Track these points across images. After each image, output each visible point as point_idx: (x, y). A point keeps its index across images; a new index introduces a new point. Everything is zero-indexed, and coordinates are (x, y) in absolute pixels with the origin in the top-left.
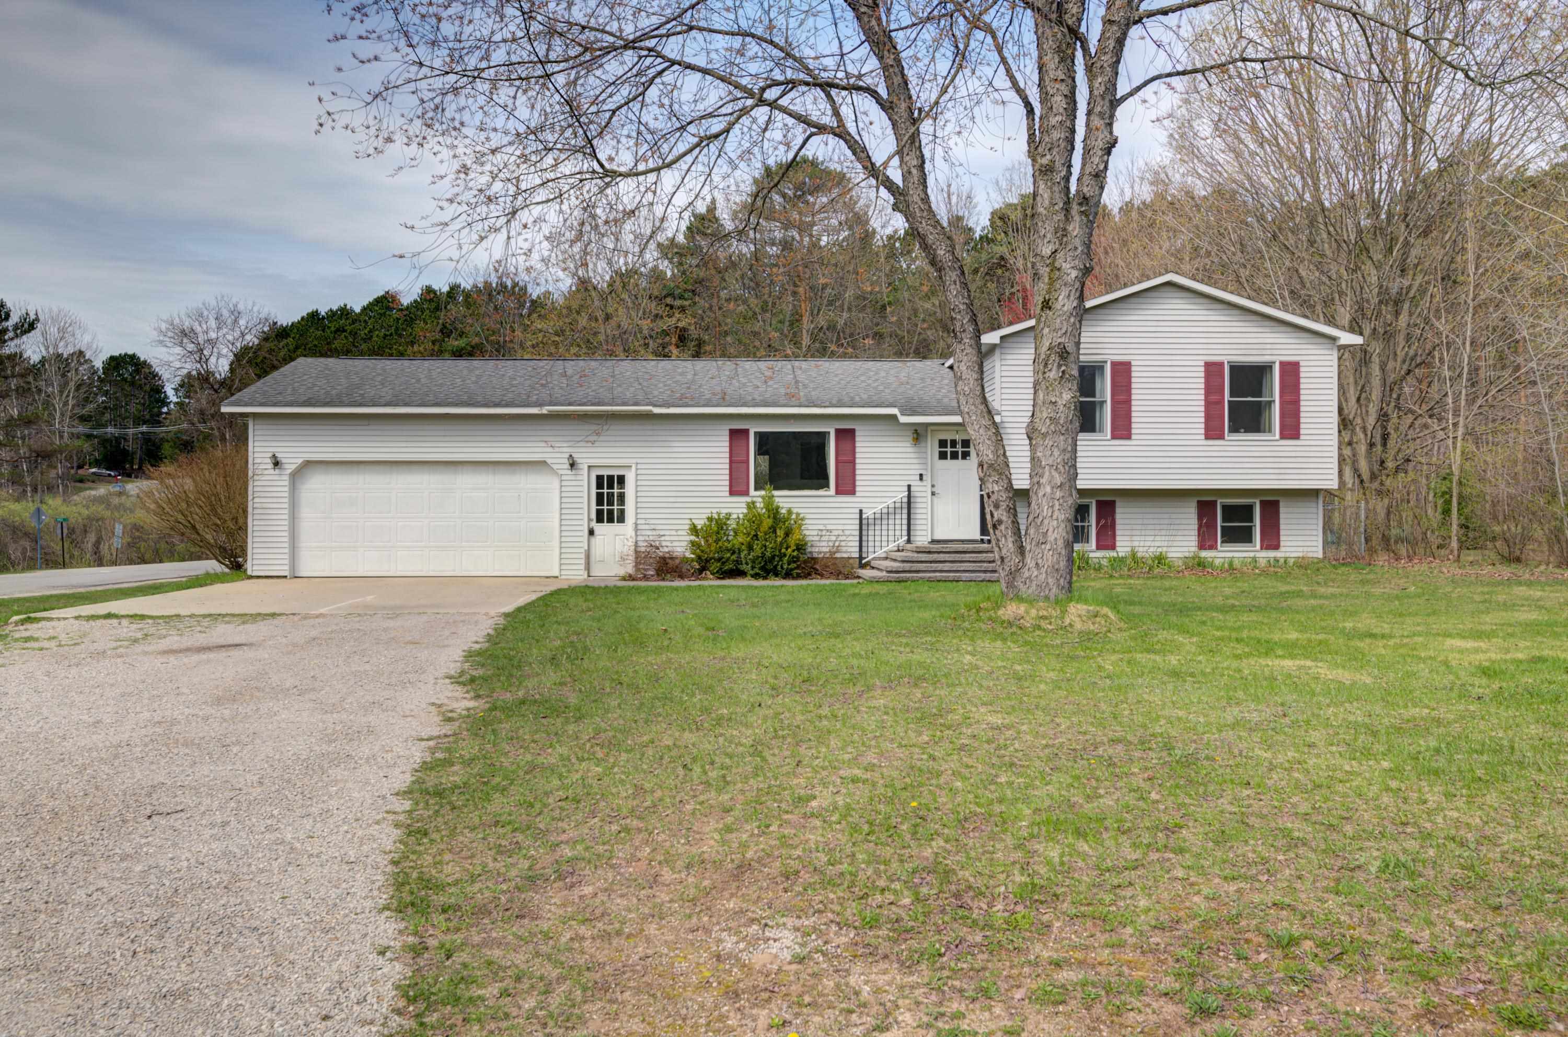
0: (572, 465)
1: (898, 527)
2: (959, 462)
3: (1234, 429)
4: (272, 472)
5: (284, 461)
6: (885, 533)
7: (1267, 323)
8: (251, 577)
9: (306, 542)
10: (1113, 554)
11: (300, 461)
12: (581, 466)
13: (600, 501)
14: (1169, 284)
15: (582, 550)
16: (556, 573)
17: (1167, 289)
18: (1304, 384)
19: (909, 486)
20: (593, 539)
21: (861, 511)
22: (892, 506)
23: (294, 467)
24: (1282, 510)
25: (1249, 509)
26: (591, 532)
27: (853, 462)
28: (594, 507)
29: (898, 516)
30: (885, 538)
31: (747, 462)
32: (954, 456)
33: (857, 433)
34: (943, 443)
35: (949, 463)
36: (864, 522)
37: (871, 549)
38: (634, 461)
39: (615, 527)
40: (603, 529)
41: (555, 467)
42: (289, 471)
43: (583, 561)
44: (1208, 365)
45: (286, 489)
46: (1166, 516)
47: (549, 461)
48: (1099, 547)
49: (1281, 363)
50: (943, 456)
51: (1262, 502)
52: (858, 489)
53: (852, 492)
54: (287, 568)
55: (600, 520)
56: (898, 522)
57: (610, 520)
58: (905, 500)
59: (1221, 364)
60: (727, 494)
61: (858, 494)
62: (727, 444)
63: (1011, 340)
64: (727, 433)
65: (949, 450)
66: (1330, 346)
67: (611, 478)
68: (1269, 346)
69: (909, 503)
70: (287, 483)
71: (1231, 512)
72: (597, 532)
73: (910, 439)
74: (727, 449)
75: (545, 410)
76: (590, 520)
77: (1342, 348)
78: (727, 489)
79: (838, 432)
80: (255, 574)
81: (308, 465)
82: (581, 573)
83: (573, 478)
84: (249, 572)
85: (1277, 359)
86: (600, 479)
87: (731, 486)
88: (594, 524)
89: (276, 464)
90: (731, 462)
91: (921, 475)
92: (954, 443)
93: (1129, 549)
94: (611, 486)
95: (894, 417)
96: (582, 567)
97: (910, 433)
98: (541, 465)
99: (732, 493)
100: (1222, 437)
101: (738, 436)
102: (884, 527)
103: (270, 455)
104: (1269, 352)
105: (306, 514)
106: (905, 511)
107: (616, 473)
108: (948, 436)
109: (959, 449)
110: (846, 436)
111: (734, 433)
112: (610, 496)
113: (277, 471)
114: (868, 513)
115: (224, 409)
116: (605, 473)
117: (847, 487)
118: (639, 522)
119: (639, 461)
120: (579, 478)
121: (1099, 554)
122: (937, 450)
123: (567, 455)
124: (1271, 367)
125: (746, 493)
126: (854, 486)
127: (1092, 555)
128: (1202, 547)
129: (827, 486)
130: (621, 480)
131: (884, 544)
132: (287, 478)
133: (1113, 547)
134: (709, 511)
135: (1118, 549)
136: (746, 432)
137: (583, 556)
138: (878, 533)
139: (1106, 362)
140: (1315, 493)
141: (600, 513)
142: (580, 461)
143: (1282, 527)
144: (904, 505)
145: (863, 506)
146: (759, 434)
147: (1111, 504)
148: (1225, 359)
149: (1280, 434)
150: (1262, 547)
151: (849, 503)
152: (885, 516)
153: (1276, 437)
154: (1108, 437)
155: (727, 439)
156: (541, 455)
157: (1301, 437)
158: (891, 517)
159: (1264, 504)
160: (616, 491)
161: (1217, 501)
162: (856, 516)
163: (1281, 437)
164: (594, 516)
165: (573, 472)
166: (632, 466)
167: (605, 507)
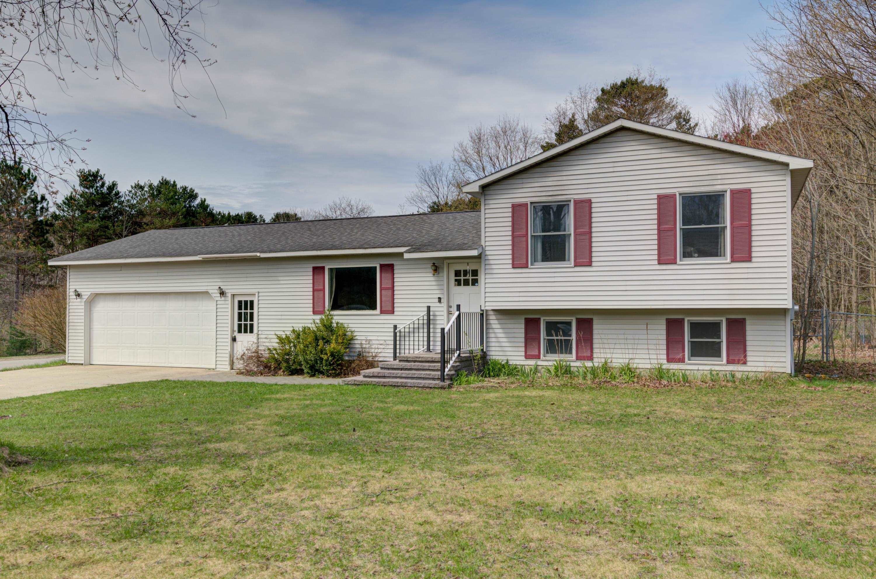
0: (222, 293)
1: (421, 339)
2: (470, 288)
3: (686, 255)
4: (77, 300)
5: (83, 294)
6: (412, 343)
7: (718, 156)
9: (96, 343)
10: (589, 364)
11: (89, 293)
12: (227, 294)
13: (240, 319)
14: (623, 129)
15: (227, 352)
16: (214, 367)
17: (620, 134)
18: (756, 209)
19: (429, 307)
20: (235, 344)
21: (395, 327)
22: (416, 322)
23: (87, 297)
24: (748, 327)
25: (717, 326)
26: (234, 339)
27: (392, 288)
28: (236, 322)
29: (421, 330)
30: (412, 347)
31: (324, 290)
32: (466, 283)
33: (395, 267)
34: (457, 273)
35: (463, 288)
36: (398, 334)
38: (257, 290)
39: (248, 336)
40: (240, 337)
41: (212, 295)
42: (84, 300)
43: (228, 358)
44: (660, 198)
45: (83, 311)
46: (622, 332)
47: (210, 292)
48: (578, 358)
49: (732, 191)
50: (458, 283)
51: (727, 320)
52: (396, 309)
53: (392, 312)
54: (83, 359)
55: (240, 331)
56: (421, 335)
57: (246, 332)
58: (425, 318)
59: (673, 197)
60: (311, 313)
61: (396, 313)
62: (311, 278)
63: (492, 188)
64: (311, 269)
65: (462, 278)
66: (783, 172)
67: (246, 302)
68: (719, 177)
69: (429, 320)
70: (83, 307)
71: (697, 328)
72: (237, 339)
73: (431, 270)
74: (311, 281)
76: (233, 331)
77: (795, 174)
78: (311, 309)
79: (382, 266)
80: (69, 362)
81: (96, 297)
83: (223, 302)
84: (67, 361)
85: (728, 188)
86: (240, 302)
87: (313, 308)
88: (236, 334)
89: (78, 295)
90: (314, 291)
91: (440, 299)
92: (466, 273)
93: (603, 360)
94: (246, 308)
95: (401, 255)
96: (227, 363)
97: (429, 266)
98: (205, 294)
99: (314, 312)
100: (675, 262)
101: (318, 271)
102: (412, 339)
103: (76, 290)
104: (719, 182)
105: (96, 326)
106: (426, 326)
107: (249, 299)
108: (461, 267)
109: (470, 277)
110: (389, 268)
111: (315, 269)
112: (246, 314)
113: (79, 300)
114: (400, 327)
115: (50, 263)
116: (243, 299)
117: (388, 308)
118: (260, 333)
119: (260, 290)
120: (227, 302)
121: (578, 364)
122: (453, 277)
123: (217, 288)
124: (722, 195)
125: (322, 312)
126: (393, 307)
127: (572, 364)
128: (670, 360)
129: (373, 307)
130: (252, 302)
132: (83, 304)
133: (591, 358)
134: (291, 325)
135: (595, 360)
136: (323, 268)
137: (228, 355)
138: (407, 343)
139: (570, 201)
140: (783, 312)
141: (240, 326)
142: (227, 291)
143: (748, 343)
144: (425, 322)
145: (395, 322)
146: (331, 270)
147: (590, 322)
148: (676, 191)
149: (732, 257)
150: (729, 362)
151: (389, 320)
152: (411, 330)
153: (729, 260)
154: (572, 265)
155: (311, 273)
156: (206, 288)
157: (754, 260)
158: (416, 330)
159: (729, 322)
160: (249, 311)
161: (683, 319)
162: (392, 330)
163: (734, 260)
164: (236, 328)
165: (223, 298)
166: (257, 294)
167: (243, 322)
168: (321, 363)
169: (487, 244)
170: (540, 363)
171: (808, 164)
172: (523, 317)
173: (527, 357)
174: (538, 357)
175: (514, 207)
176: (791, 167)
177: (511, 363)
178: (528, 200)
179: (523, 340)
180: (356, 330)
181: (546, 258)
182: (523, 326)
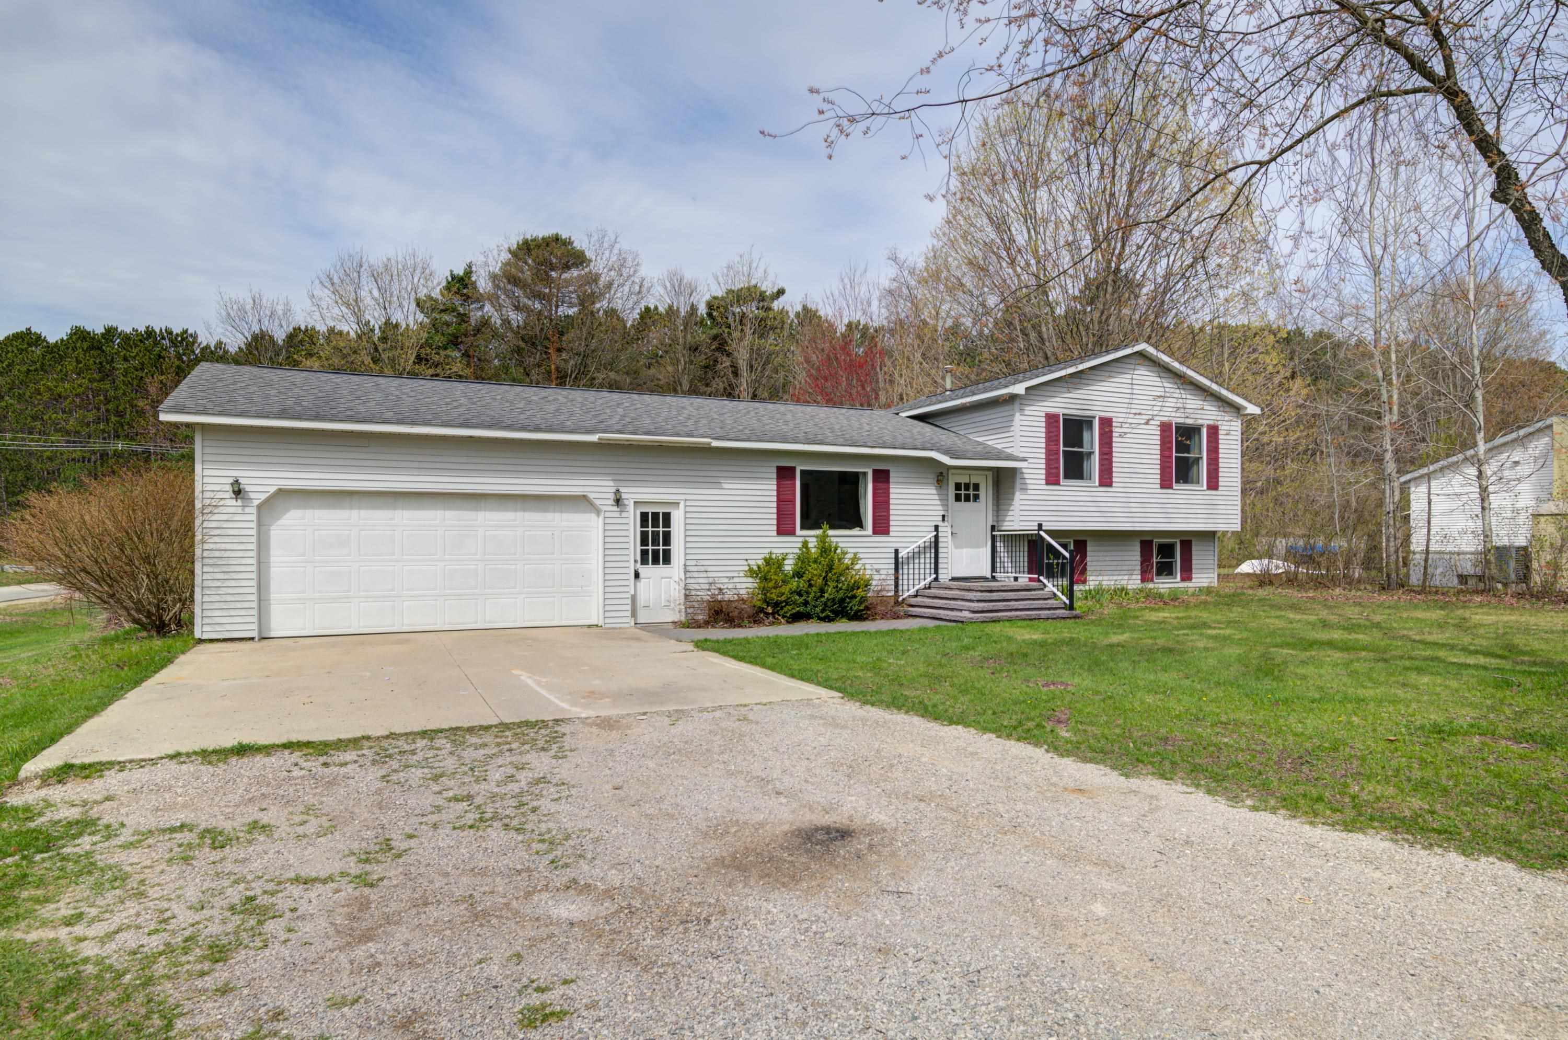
0: (618, 501)
1: (927, 566)
2: (971, 504)
3: (1177, 480)
4: (233, 502)
5: (248, 488)
6: (917, 570)
8: (201, 641)
9: (276, 593)
11: (273, 490)
12: (626, 502)
13: (644, 542)
14: (1141, 355)
15: (628, 595)
16: (598, 622)
17: (1139, 357)
18: (1221, 444)
19: (936, 527)
20: (638, 582)
21: (897, 552)
22: (922, 545)
23: (263, 497)
24: (1194, 548)
25: (1173, 546)
26: (637, 575)
27: (888, 503)
28: (639, 548)
29: (927, 555)
30: (917, 577)
31: (794, 501)
32: (967, 499)
33: (891, 474)
34: (958, 486)
35: (963, 504)
36: (899, 561)
37: (905, 588)
38: (683, 497)
39: (661, 569)
40: (648, 571)
41: (598, 502)
42: (256, 503)
43: (628, 607)
44: (1163, 425)
45: (252, 525)
46: (1110, 553)
47: (591, 496)
49: (1208, 426)
50: (958, 498)
52: (891, 529)
53: (887, 531)
54: (255, 627)
55: (644, 561)
56: (927, 560)
57: (656, 561)
58: (933, 539)
59: (1170, 425)
60: (775, 533)
61: (891, 534)
62: (775, 482)
64: (775, 470)
65: (963, 492)
66: (1236, 414)
67: (655, 515)
68: (1200, 412)
69: (936, 542)
70: (254, 517)
71: (1161, 550)
72: (641, 575)
73: (937, 479)
74: (775, 487)
75: (594, 438)
76: (636, 561)
77: (1245, 416)
78: (775, 528)
79: (876, 472)
80: (205, 637)
81: (283, 494)
82: (628, 620)
83: (617, 515)
84: (198, 634)
85: (1206, 422)
86: (644, 516)
87: (778, 525)
88: (639, 566)
89: (238, 492)
90: (779, 501)
91: (943, 516)
92: (967, 487)
93: (1097, 583)
94: (655, 524)
96: (629, 614)
97: (939, 475)
99: (780, 532)
100: (1171, 487)
101: (785, 474)
102: (916, 565)
103: (231, 480)
104: (1200, 416)
105: (278, 557)
106: (933, 550)
107: (661, 510)
108: (961, 479)
109: (971, 492)
110: (882, 477)
111: (780, 469)
112: (655, 534)
113: (239, 502)
114: (903, 554)
115: (163, 417)
116: (650, 510)
117: (882, 527)
118: (689, 563)
119: (688, 497)
120: (624, 515)
122: (953, 492)
123: (614, 490)
124: (1201, 428)
125: (793, 532)
126: (888, 526)
128: (1143, 580)
129: (864, 525)
130: (667, 516)
131: (917, 582)
132: (253, 510)
133: (1085, 581)
135: (1090, 583)
136: (792, 470)
137: (629, 601)
138: (911, 571)
139: (1095, 417)
140: (1229, 534)
141: (644, 553)
142: (626, 496)
143: (1193, 562)
145: (897, 545)
146: (802, 472)
147: (1084, 543)
148: (1172, 420)
149: (1207, 485)
150: (1182, 579)
151: (886, 544)
152: (916, 555)
153: (1204, 487)
154: (1095, 484)
155: (775, 476)
156: (581, 489)
157: (1220, 488)
158: (922, 556)
159: (1182, 542)
160: (661, 529)
161: (1152, 541)
162: (893, 555)
163: (1208, 488)
164: (639, 558)
165: (618, 508)
166: (682, 504)
167: (650, 548)
171: (1257, 411)
172: (1027, 539)
176: (1248, 411)
178: (1061, 411)
179: (1026, 564)
181: (1066, 475)
182: (1026, 549)
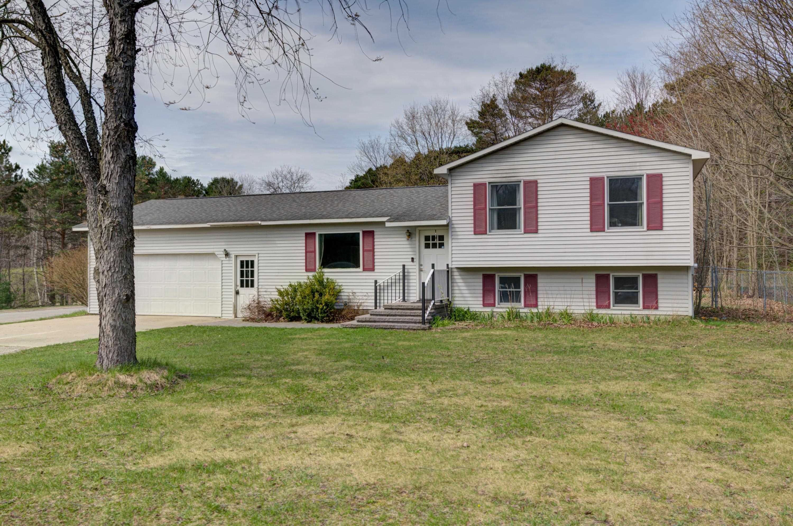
0: (227, 255)
1: (398, 291)
2: (437, 250)
3: (612, 224)
6: (390, 295)
7: (637, 147)
10: (534, 310)
12: (231, 256)
13: (242, 276)
14: (562, 125)
15: (232, 303)
16: (220, 315)
17: (560, 129)
18: (666, 189)
19: (404, 266)
20: (238, 296)
21: (376, 282)
22: (394, 278)
24: (659, 281)
25: (635, 279)
26: (237, 293)
27: (373, 251)
28: (239, 279)
29: (397, 284)
30: (390, 298)
31: (315, 252)
32: (434, 246)
33: (375, 233)
34: (427, 238)
35: (431, 250)
36: (378, 288)
38: (257, 252)
39: (249, 290)
40: (243, 291)
41: (218, 256)
43: (232, 309)
44: (593, 180)
46: (563, 285)
47: (216, 253)
48: (526, 306)
49: (648, 176)
50: (427, 246)
51: (643, 275)
52: (376, 267)
53: (373, 269)
55: (242, 286)
56: (398, 288)
57: (247, 286)
58: (401, 274)
59: (602, 179)
60: (304, 271)
61: (376, 271)
62: (304, 242)
63: (458, 170)
64: (304, 235)
65: (431, 242)
66: (687, 161)
67: (247, 262)
68: (638, 164)
69: (404, 276)
71: (620, 282)
72: (240, 292)
73: (405, 236)
74: (304, 245)
75: (209, 225)
76: (236, 286)
77: (695, 162)
78: (304, 268)
79: (364, 232)
80: (91, 312)
82: (231, 315)
83: (227, 262)
85: (645, 173)
86: (242, 262)
87: (306, 266)
88: (239, 288)
90: (306, 252)
91: (413, 259)
92: (434, 238)
93: (546, 307)
94: (247, 267)
96: (232, 312)
97: (405, 232)
98: (212, 255)
99: (307, 270)
100: (603, 230)
101: (310, 236)
102: (390, 291)
104: (638, 168)
106: (401, 281)
107: (250, 259)
108: (431, 234)
109: (437, 241)
110: (370, 234)
111: (307, 234)
112: (247, 272)
114: (380, 282)
115: (74, 229)
116: (245, 259)
117: (370, 267)
118: (260, 287)
119: (259, 252)
120: (231, 262)
121: (526, 310)
122: (423, 242)
123: (223, 250)
124: (641, 178)
125: (314, 270)
126: (374, 266)
127: (521, 310)
128: (598, 307)
129: (357, 266)
130: (252, 262)
133: (536, 306)
134: (288, 281)
135: (539, 307)
136: (314, 234)
137: (232, 306)
138: (386, 294)
139: (520, 181)
140: (686, 269)
141: (242, 282)
142: (231, 253)
143: (659, 293)
144: (401, 277)
145: (376, 278)
146: (320, 235)
147: (535, 277)
148: (605, 175)
149: (648, 226)
150: (645, 308)
151: (370, 277)
152: (389, 284)
153: (645, 229)
154: (523, 232)
155: (304, 238)
156: (212, 250)
157: (664, 229)
158: (394, 284)
159: (645, 277)
160: (250, 269)
161: (609, 275)
162: (374, 284)
163: (649, 229)
164: (239, 283)
165: (227, 259)
166: (257, 255)
167: (245, 279)
168: (317, 311)
169: (453, 215)
170: (495, 310)
172: (482, 273)
173: (485, 305)
174: (494, 305)
175: (476, 186)
177: (471, 310)
178: (487, 181)
179: (481, 292)
180: (344, 284)
181: (500, 227)
182: (481, 280)
